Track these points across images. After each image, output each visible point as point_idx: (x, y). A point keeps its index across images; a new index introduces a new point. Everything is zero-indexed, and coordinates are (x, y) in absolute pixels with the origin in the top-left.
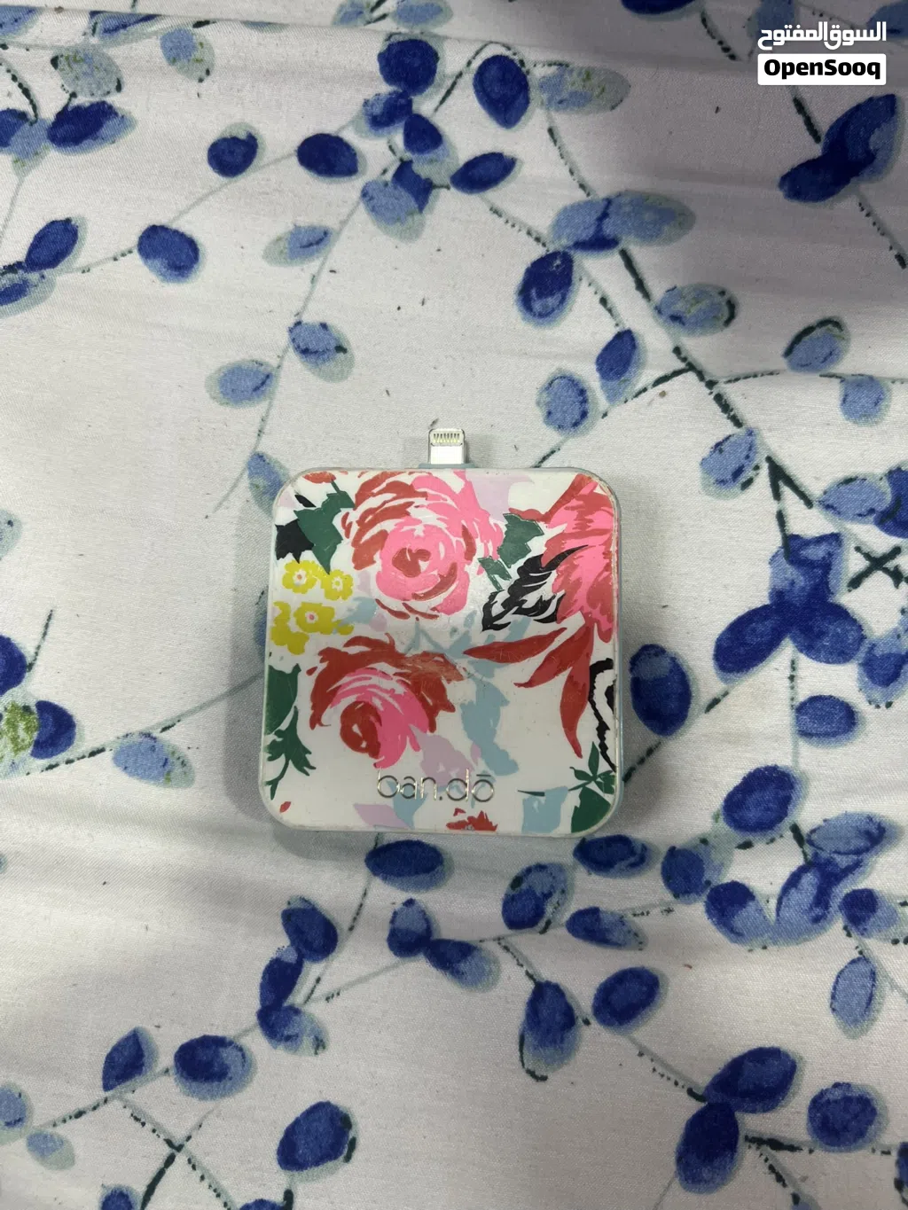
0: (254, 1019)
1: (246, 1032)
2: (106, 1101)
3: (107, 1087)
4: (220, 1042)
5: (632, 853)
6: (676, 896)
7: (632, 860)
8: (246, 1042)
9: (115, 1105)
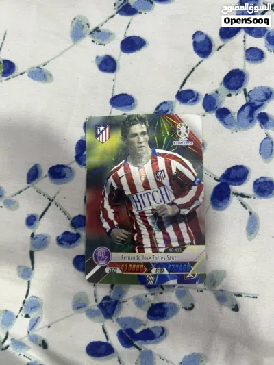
0: (74, 159)
1: (71, 163)
2: (28, 187)
3: (28, 183)
4: (63, 166)
5: (194, 96)
6: (207, 111)
7: (194, 99)
8: (72, 166)
9: (31, 188)
